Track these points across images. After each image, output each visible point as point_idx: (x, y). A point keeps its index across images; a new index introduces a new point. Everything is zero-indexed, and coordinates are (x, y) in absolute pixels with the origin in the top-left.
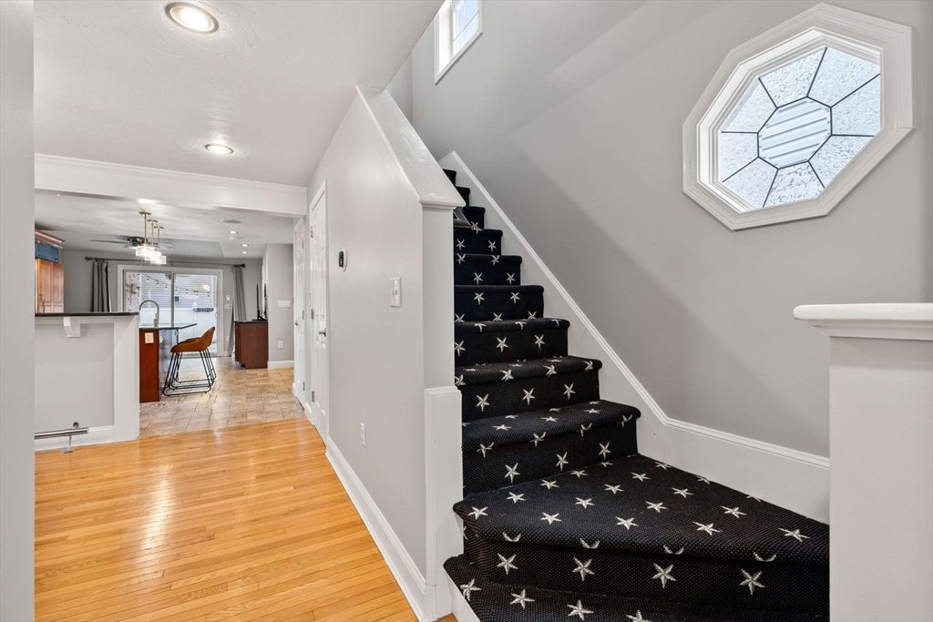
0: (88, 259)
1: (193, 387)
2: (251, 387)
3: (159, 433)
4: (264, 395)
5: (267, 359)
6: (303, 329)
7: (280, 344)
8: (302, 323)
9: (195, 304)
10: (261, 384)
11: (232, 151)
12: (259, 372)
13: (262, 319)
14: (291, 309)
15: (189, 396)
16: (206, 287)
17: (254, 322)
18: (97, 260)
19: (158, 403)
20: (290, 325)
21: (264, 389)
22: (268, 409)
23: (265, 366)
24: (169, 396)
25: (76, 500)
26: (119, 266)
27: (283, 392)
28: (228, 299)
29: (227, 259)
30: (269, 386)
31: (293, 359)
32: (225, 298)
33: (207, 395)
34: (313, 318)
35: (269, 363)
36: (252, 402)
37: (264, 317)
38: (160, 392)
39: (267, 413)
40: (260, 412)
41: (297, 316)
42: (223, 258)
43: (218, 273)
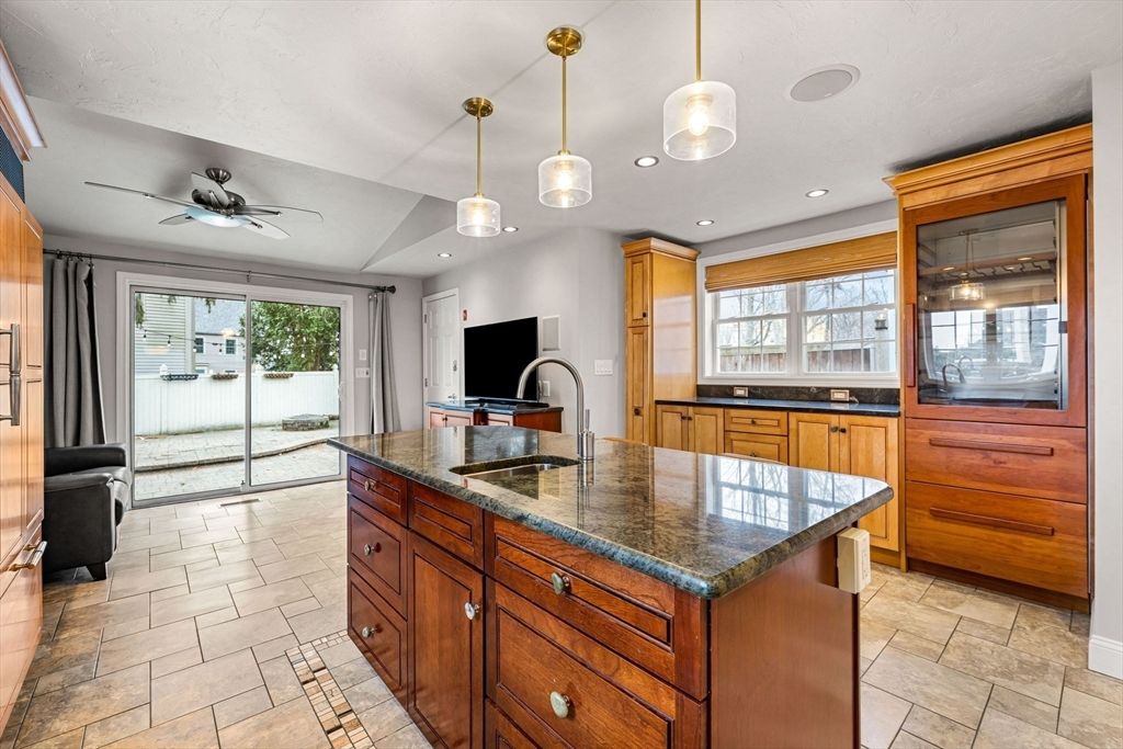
18: (60, 254)
26: (120, 275)
28: (364, 357)
32: (357, 356)
42: (353, 273)
43: (345, 303)
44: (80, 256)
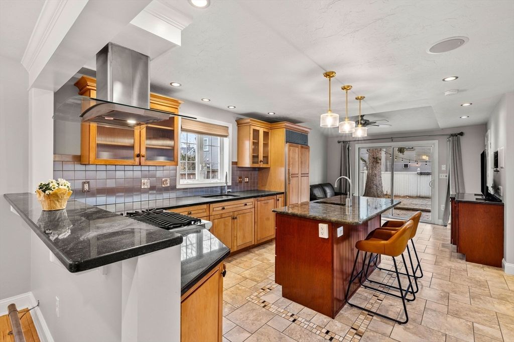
0: (339, 142)
5: (502, 256)
18: (344, 142)
28: (444, 169)
29: (443, 129)
32: (440, 167)
42: (439, 130)
43: (434, 144)
44: (347, 142)
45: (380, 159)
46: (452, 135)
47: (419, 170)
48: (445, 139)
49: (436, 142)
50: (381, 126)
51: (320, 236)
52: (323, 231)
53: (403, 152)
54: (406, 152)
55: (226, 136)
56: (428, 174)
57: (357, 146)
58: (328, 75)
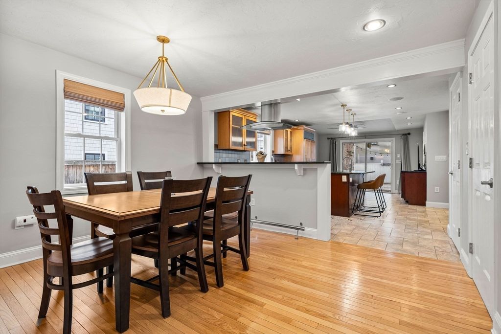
0: (328, 139)
1: (370, 211)
2: (410, 219)
3: (341, 241)
4: (420, 229)
5: (426, 200)
6: (458, 178)
7: (437, 189)
8: (457, 173)
9: (382, 161)
10: (419, 218)
11: (385, 22)
12: (419, 208)
13: (422, 170)
14: (447, 162)
15: (367, 217)
16: (386, 151)
17: (415, 172)
19: (348, 218)
20: (446, 175)
21: (420, 224)
22: (422, 243)
23: (424, 204)
24: (356, 215)
25: (283, 275)
26: (341, 141)
27: (437, 230)
28: (399, 156)
29: (398, 131)
30: (426, 222)
31: (448, 202)
32: (396, 156)
33: (378, 219)
34: (471, 167)
35: (427, 203)
36: (409, 232)
37: (424, 168)
38: (350, 212)
39: (421, 246)
40: (415, 244)
41: (453, 166)
42: (395, 131)
43: (392, 140)
44: (334, 138)
45: (353, 153)
46: (403, 135)
47: (382, 162)
48: (399, 137)
49: (394, 139)
50: (359, 128)
51: (343, 181)
52: (344, 179)
53: (370, 147)
54: (372, 147)
55: (269, 134)
56: (389, 165)
57: (341, 142)
58: (343, 106)
